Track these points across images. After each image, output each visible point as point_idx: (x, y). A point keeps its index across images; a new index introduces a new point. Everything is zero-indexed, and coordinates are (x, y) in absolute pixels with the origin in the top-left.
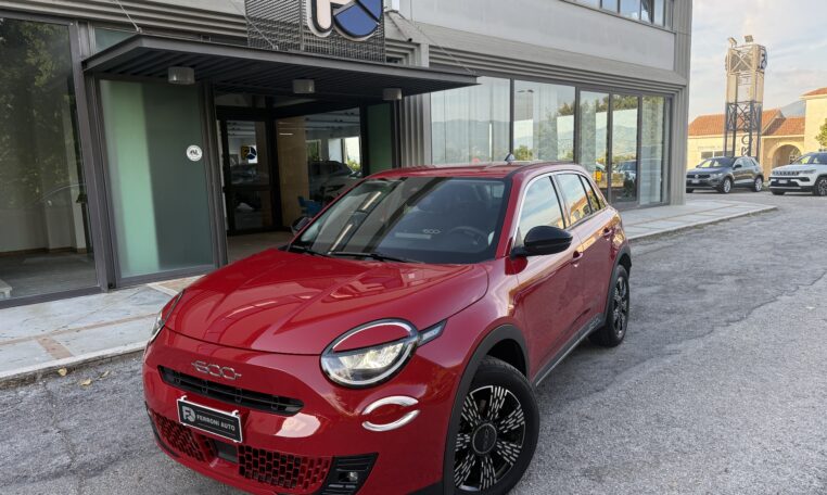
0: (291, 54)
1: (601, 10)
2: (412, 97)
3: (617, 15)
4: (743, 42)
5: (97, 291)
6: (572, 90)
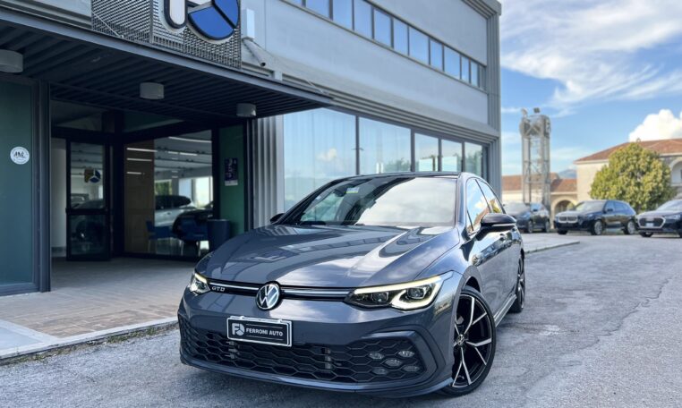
0: (138, 45)
1: (429, 67)
2: (265, 119)
3: (442, 72)
4: (532, 113)
6: (408, 131)
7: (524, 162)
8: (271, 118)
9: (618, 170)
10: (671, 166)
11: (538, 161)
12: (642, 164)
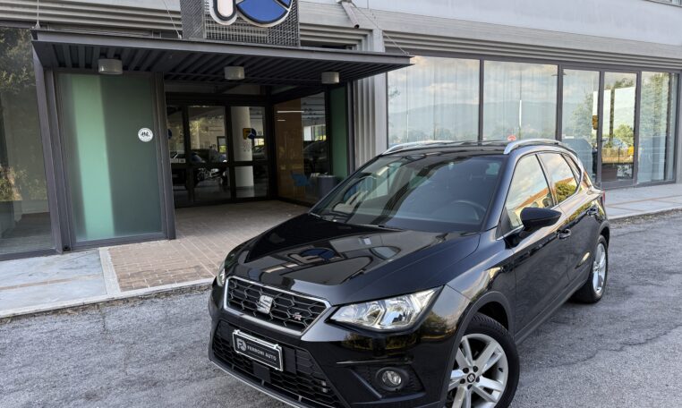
5: (52, 252)
6: (554, 68)
8: (370, 78)
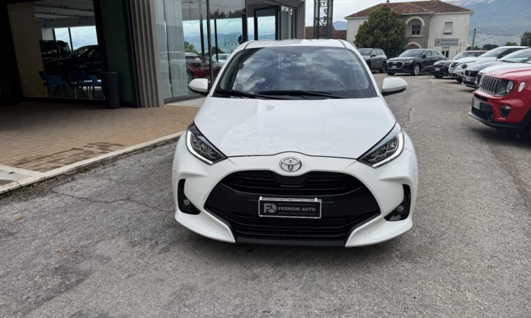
7: (315, 19)
9: (374, 25)
10: (407, 22)
11: (325, 18)
12: (390, 21)
